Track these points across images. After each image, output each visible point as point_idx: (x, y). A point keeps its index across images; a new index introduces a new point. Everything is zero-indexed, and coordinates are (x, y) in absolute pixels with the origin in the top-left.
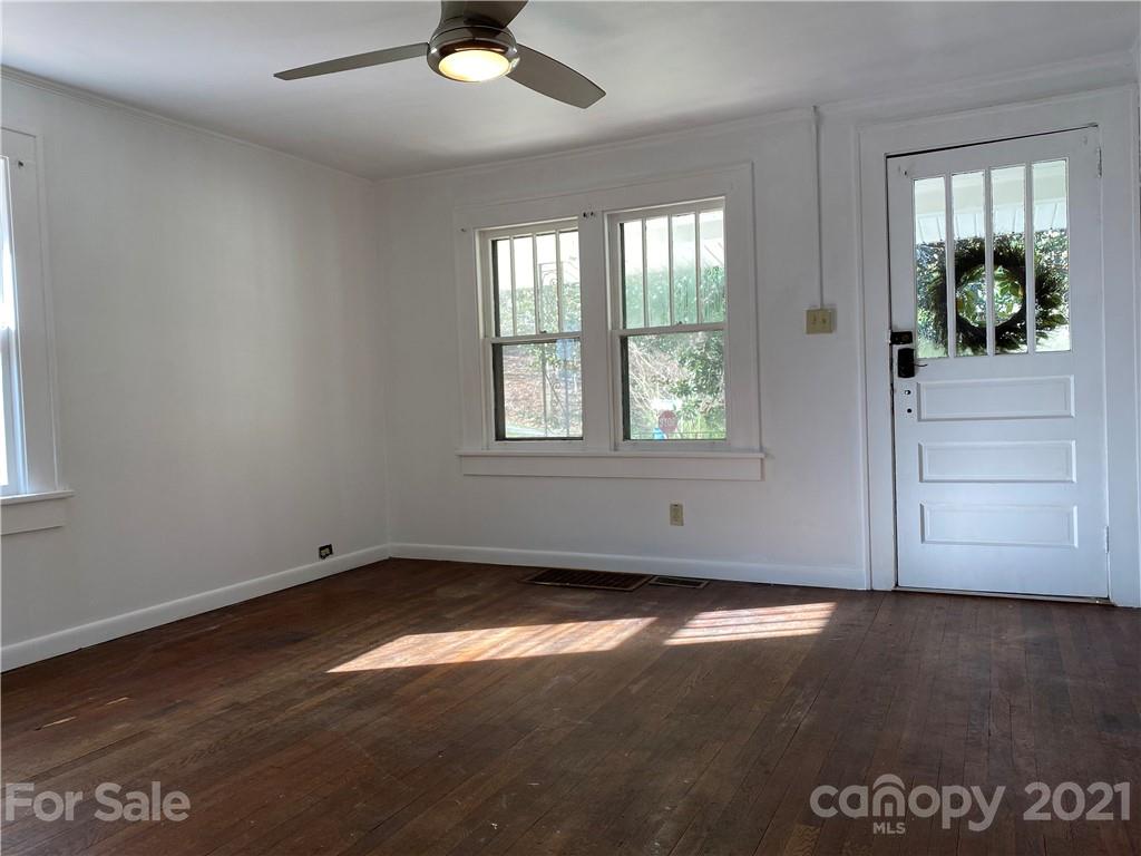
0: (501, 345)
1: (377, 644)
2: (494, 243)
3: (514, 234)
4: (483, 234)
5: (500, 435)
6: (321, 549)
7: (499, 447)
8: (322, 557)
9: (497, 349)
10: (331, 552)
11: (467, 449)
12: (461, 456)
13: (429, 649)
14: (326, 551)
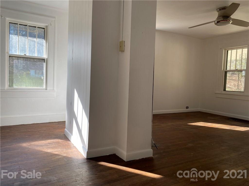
0: (227, 72)
1: (196, 122)
2: (228, 51)
3: (232, 49)
4: (225, 49)
5: (225, 90)
6: (187, 107)
7: (224, 92)
8: (187, 109)
9: (226, 73)
10: (188, 108)
11: (217, 92)
12: (215, 93)
13: (205, 124)
14: (187, 108)
